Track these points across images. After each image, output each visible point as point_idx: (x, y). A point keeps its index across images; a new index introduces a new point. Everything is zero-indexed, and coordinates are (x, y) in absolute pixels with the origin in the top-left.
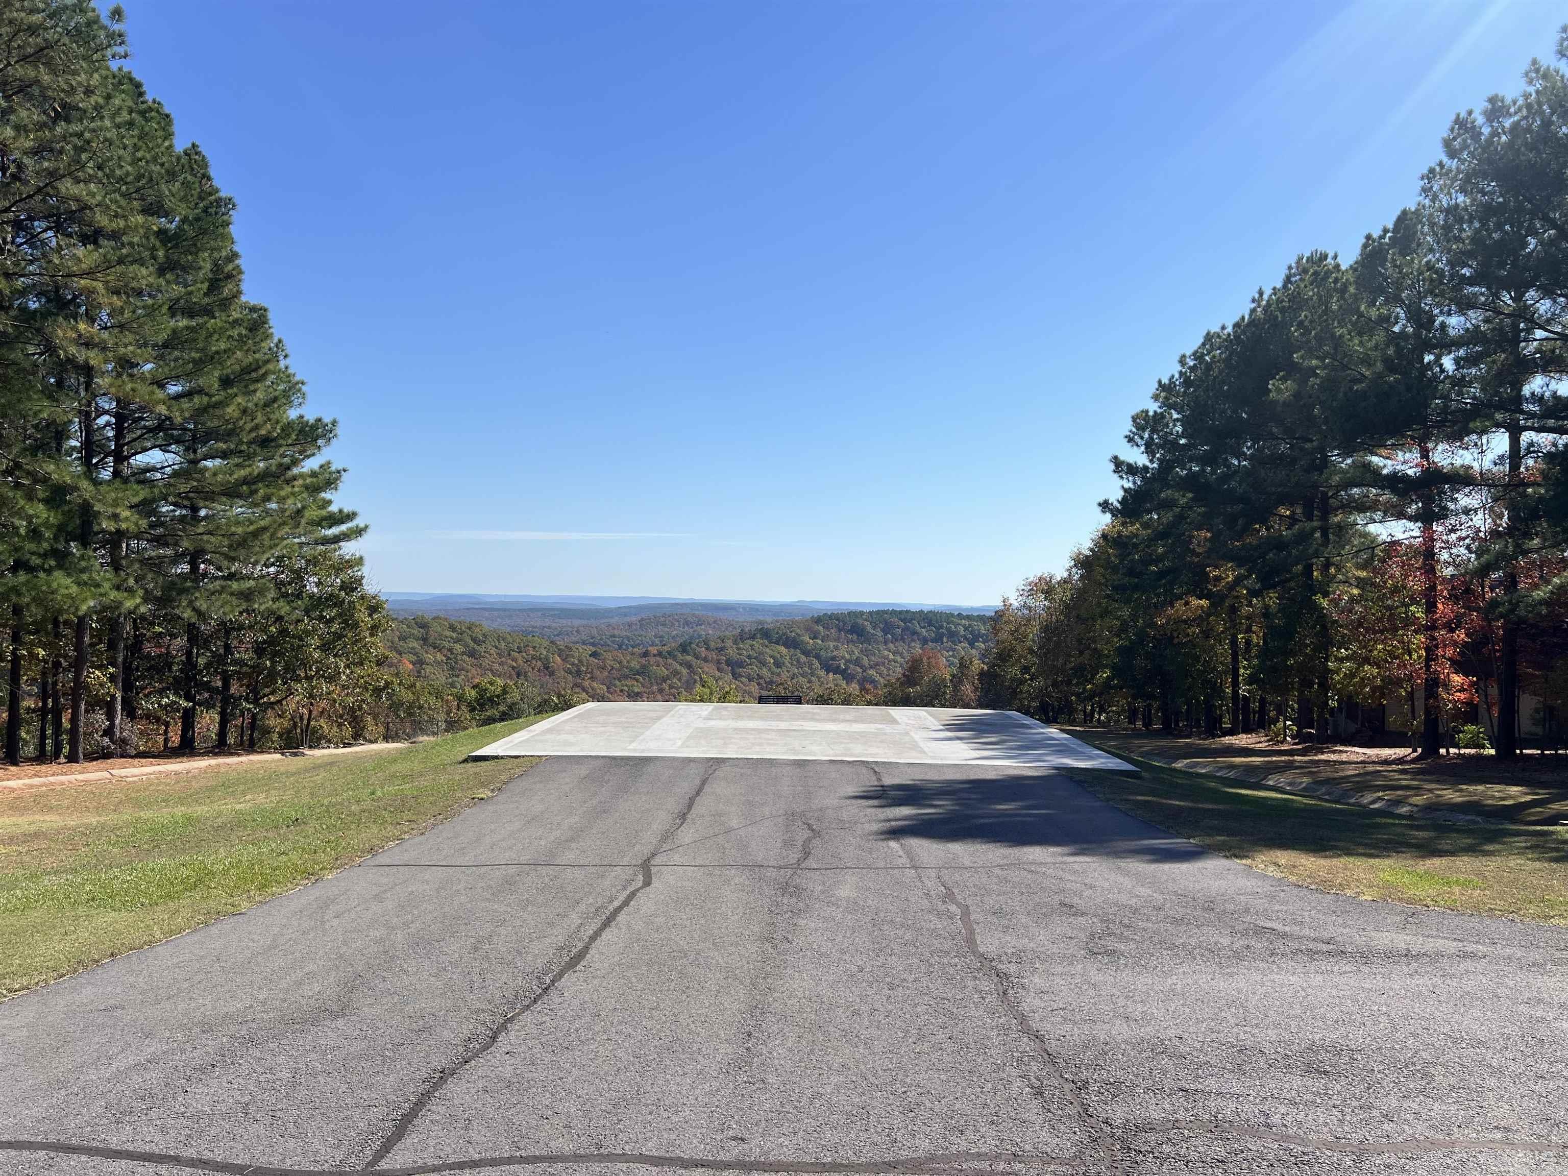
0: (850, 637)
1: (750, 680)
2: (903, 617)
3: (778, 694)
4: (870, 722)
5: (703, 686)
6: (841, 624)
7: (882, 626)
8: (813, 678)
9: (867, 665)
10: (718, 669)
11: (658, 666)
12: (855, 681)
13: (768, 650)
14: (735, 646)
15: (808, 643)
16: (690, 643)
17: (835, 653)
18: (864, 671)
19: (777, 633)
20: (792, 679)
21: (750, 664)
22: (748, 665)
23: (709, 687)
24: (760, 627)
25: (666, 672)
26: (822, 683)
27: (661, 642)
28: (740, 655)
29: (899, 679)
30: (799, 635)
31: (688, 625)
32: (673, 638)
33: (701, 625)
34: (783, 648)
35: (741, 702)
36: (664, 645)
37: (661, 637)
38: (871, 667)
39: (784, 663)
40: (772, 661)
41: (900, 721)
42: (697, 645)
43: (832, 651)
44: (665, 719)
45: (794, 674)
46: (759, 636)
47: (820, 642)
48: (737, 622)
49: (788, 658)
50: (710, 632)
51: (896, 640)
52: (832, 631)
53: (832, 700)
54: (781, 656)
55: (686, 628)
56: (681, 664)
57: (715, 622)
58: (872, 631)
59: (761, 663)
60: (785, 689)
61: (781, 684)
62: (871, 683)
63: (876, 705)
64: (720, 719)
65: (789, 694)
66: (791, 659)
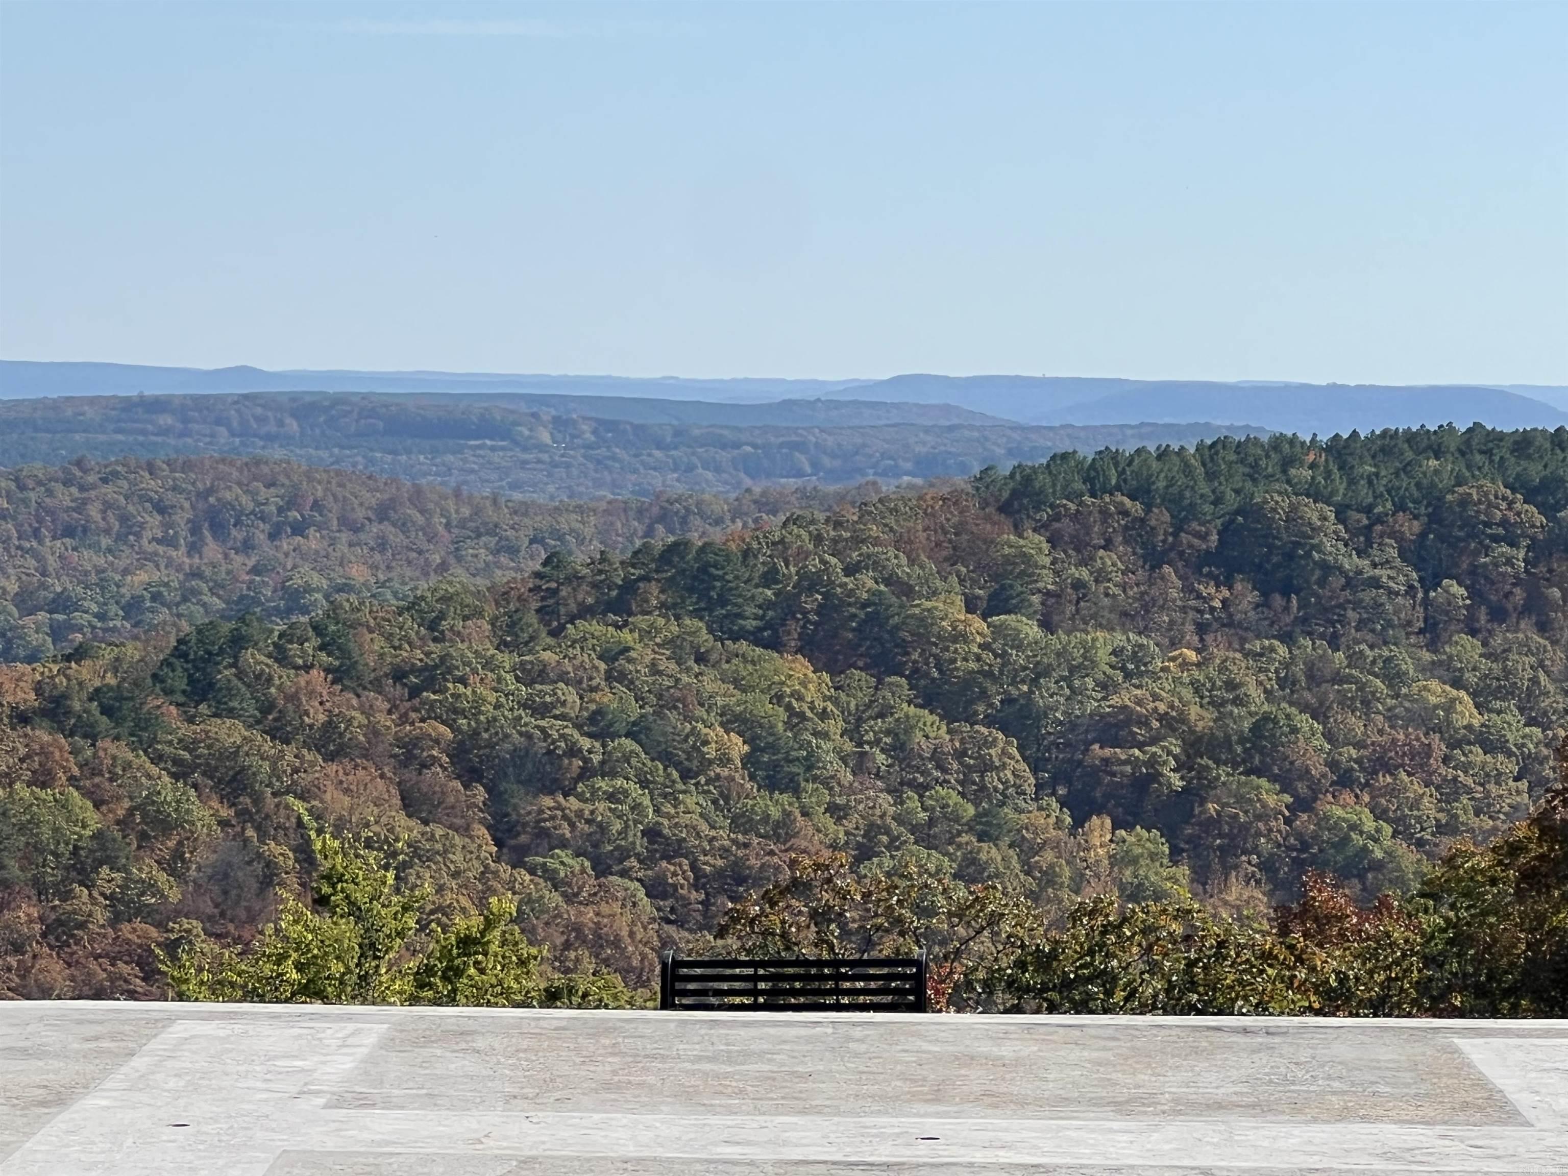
0: (1217, 596)
1: (602, 869)
2: (1535, 472)
3: (775, 947)
4: (1343, 1115)
5: (321, 902)
6: (1161, 517)
7: (1410, 528)
8: (989, 853)
9: (1318, 768)
10: (409, 805)
11: (42, 779)
12: (1248, 863)
13: (710, 683)
14: (506, 659)
15: (960, 637)
16: (238, 642)
17: (1125, 697)
18: (1302, 805)
19: (770, 578)
20: (864, 853)
21: (608, 769)
22: (587, 773)
23: (356, 912)
24: (662, 538)
25: (94, 820)
26: (1049, 878)
27: (57, 633)
28: (542, 710)
29: (1515, 849)
30: (906, 590)
31: (219, 529)
32: (132, 608)
33: (299, 529)
34: (802, 667)
35: (551, 998)
36: (79, 654)
37: (61, 604)
38: (1345, 780)
39: (810, 763)
40: (738, 746)
41: (1522, 1100)
42: (281, 657)
43: (1106, 686)
44: (93, 1102)
45: (872, 830)
46: (654, 594)
47: (1031, 630)
48: (521, 510)
49: (835, 727)
50: (358, 573)
51: (1498, 614)
52: (1108, 559)
53: (1108, 980)
54: (796, 719)
55: (212, 550)
56: (181, 772)
57: (383, 513)
58: (1351, 562)
59: (667, 758)
60: (820, 917)
61: (798, 887)
62: (1344, 874)
63: (1378, 1008)
64: (431, 1100)
65: (847, 951)
66: (853, 732)
